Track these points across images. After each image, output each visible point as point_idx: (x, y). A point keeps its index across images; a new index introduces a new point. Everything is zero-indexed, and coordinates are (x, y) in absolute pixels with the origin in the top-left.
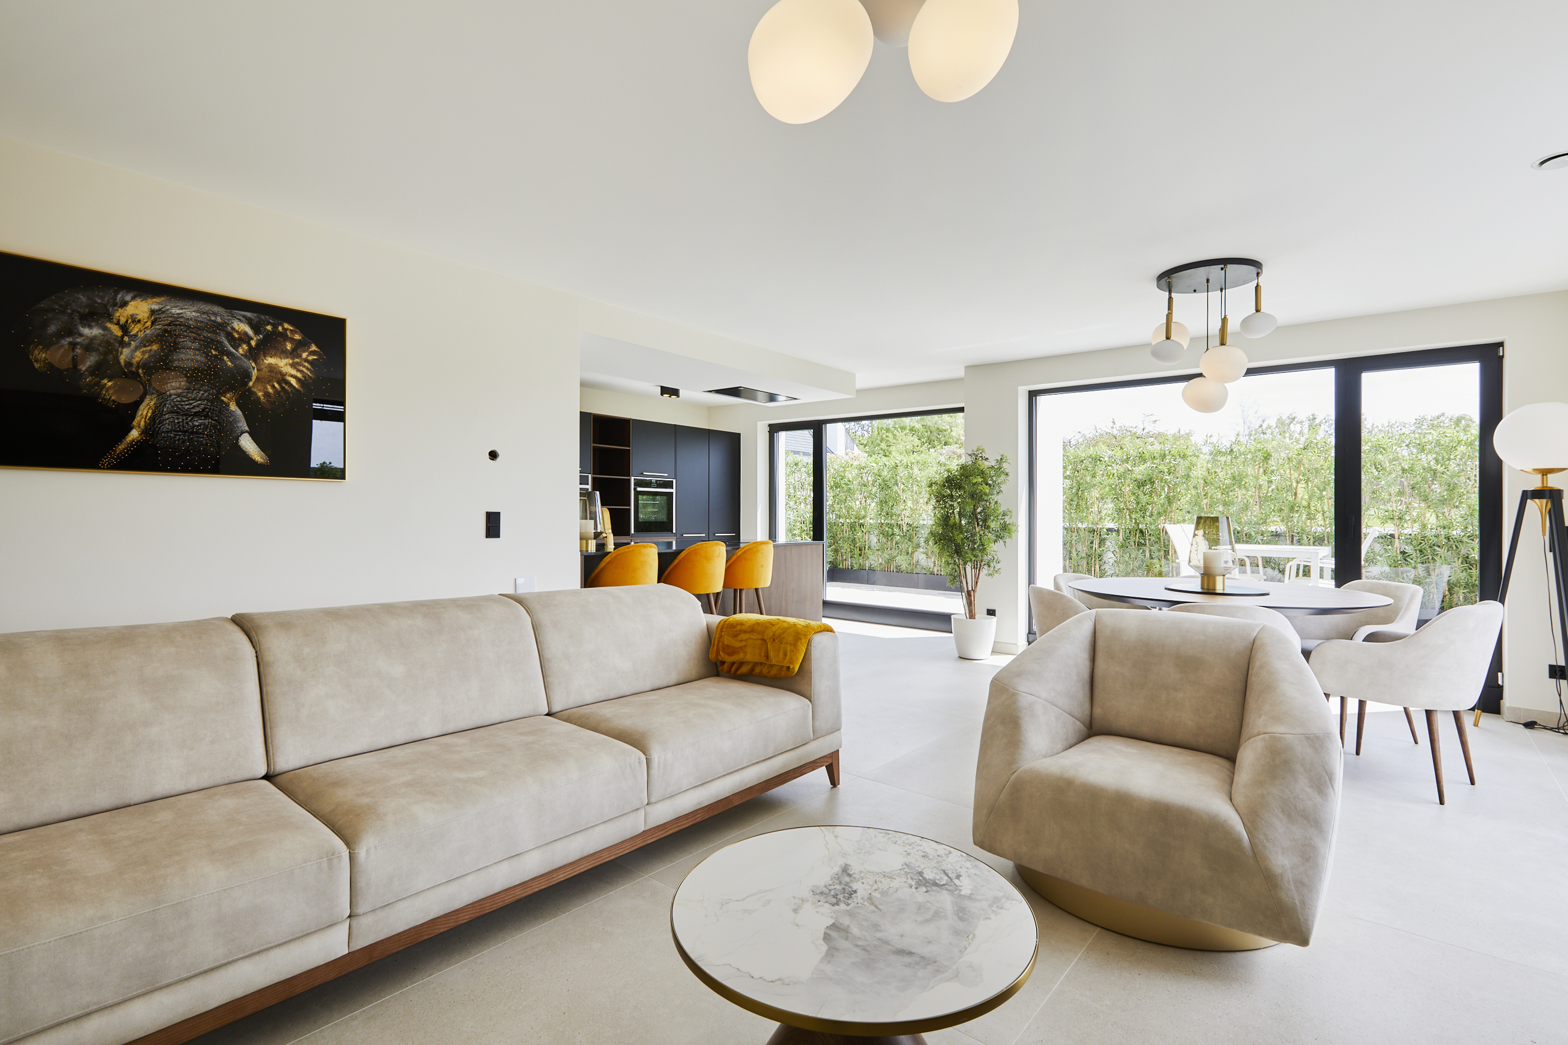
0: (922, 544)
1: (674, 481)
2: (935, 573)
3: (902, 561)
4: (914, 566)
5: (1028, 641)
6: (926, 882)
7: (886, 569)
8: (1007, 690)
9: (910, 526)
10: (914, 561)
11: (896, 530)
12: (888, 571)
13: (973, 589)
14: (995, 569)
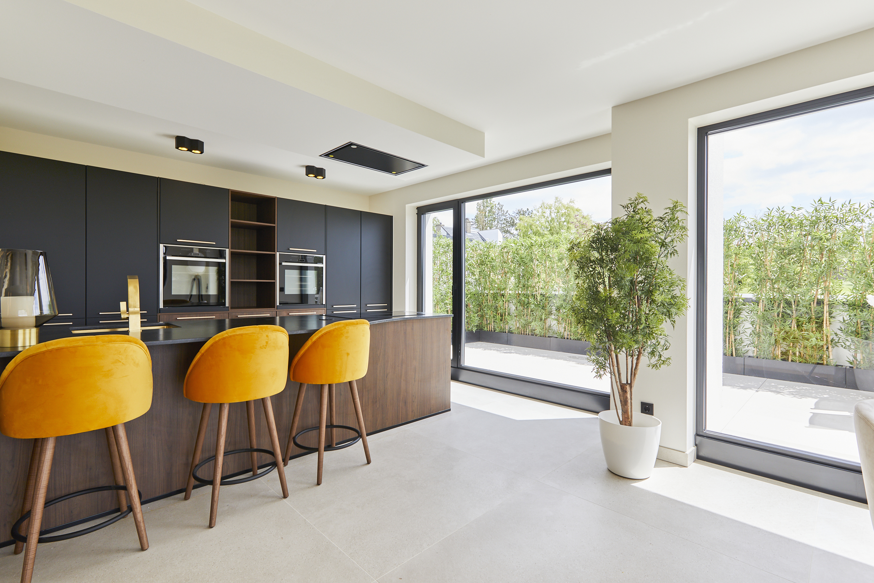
0: (554, 312)
1: (324, 256)
2: (566, 337)
3: (536, 326)
4: (547, 331)
7: (523, 333)
9: (544, 296)
10: (547, 327)
11: (531, 300)
13: (629, 382)
14: (663, 358)
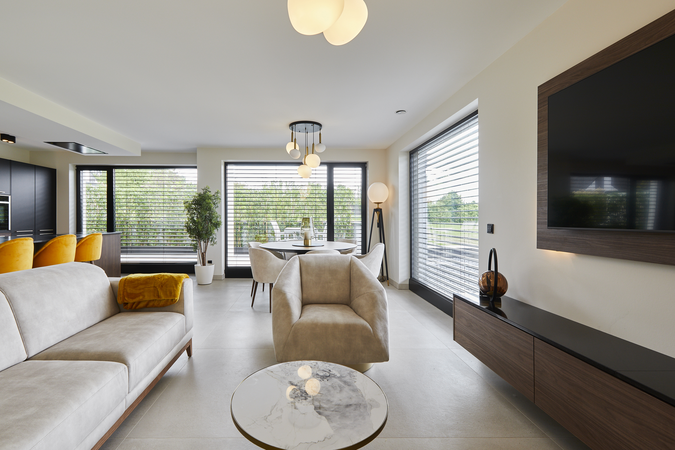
1: (10, 196)
5: (225, 273)
6: (323, 377)
8: (281, 292)
13: (205, 252)
14: (215, 242)
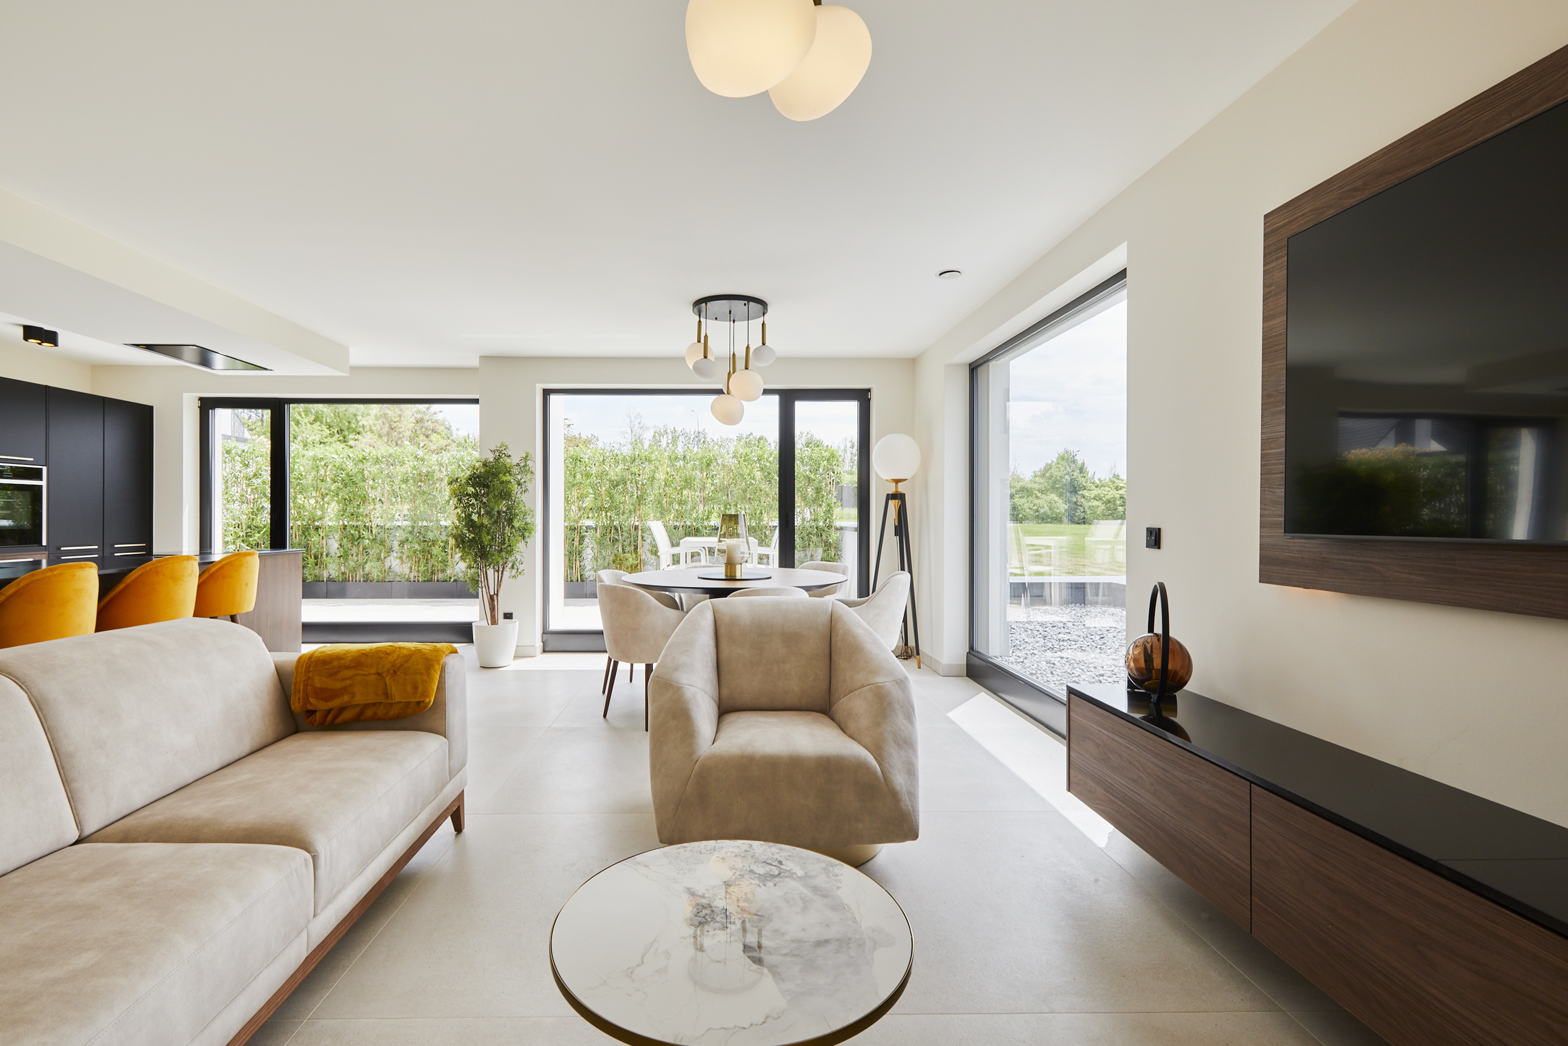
0: (396, 547)
1: (45, 469)
2: (412, 579)
3: (372, 568)
4: (386, 574)
5: (543, 642)
7: (350, 579)
8: (671, 685)
9: (381, 527)
10: (386, 568)
11: (365, 533)
12: (352, 581)
13: (496, 593)
14: (519, 571)
